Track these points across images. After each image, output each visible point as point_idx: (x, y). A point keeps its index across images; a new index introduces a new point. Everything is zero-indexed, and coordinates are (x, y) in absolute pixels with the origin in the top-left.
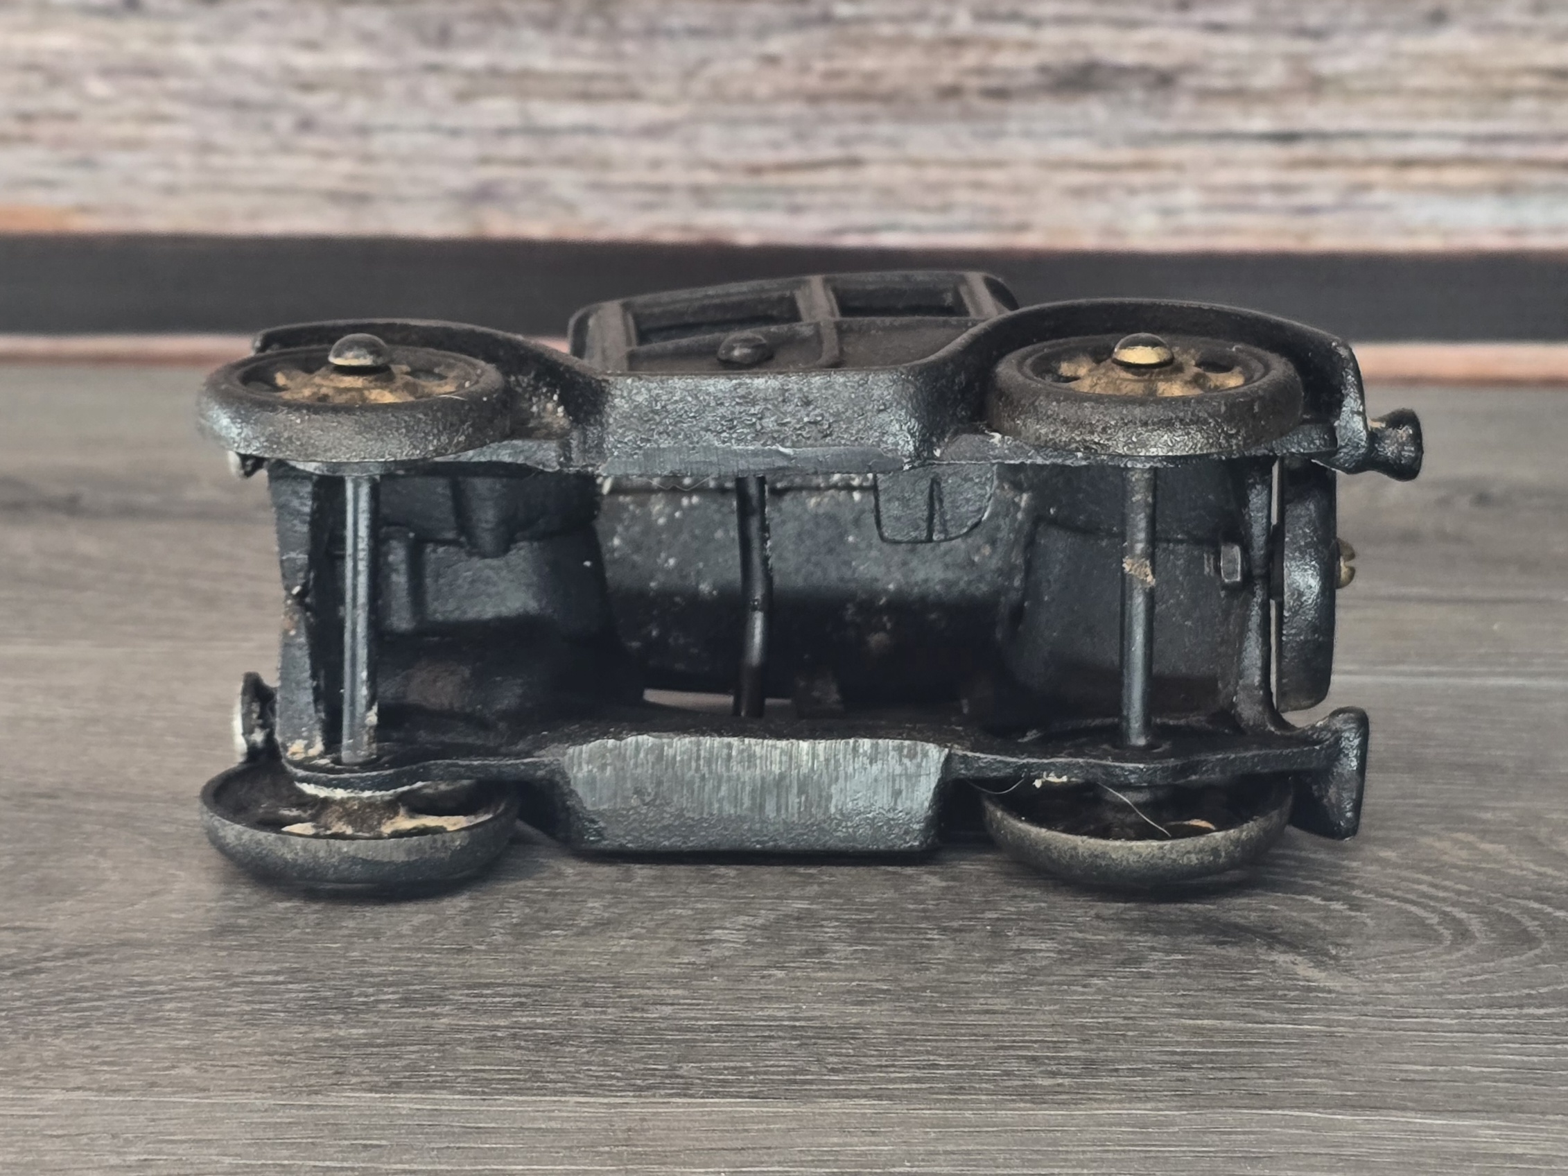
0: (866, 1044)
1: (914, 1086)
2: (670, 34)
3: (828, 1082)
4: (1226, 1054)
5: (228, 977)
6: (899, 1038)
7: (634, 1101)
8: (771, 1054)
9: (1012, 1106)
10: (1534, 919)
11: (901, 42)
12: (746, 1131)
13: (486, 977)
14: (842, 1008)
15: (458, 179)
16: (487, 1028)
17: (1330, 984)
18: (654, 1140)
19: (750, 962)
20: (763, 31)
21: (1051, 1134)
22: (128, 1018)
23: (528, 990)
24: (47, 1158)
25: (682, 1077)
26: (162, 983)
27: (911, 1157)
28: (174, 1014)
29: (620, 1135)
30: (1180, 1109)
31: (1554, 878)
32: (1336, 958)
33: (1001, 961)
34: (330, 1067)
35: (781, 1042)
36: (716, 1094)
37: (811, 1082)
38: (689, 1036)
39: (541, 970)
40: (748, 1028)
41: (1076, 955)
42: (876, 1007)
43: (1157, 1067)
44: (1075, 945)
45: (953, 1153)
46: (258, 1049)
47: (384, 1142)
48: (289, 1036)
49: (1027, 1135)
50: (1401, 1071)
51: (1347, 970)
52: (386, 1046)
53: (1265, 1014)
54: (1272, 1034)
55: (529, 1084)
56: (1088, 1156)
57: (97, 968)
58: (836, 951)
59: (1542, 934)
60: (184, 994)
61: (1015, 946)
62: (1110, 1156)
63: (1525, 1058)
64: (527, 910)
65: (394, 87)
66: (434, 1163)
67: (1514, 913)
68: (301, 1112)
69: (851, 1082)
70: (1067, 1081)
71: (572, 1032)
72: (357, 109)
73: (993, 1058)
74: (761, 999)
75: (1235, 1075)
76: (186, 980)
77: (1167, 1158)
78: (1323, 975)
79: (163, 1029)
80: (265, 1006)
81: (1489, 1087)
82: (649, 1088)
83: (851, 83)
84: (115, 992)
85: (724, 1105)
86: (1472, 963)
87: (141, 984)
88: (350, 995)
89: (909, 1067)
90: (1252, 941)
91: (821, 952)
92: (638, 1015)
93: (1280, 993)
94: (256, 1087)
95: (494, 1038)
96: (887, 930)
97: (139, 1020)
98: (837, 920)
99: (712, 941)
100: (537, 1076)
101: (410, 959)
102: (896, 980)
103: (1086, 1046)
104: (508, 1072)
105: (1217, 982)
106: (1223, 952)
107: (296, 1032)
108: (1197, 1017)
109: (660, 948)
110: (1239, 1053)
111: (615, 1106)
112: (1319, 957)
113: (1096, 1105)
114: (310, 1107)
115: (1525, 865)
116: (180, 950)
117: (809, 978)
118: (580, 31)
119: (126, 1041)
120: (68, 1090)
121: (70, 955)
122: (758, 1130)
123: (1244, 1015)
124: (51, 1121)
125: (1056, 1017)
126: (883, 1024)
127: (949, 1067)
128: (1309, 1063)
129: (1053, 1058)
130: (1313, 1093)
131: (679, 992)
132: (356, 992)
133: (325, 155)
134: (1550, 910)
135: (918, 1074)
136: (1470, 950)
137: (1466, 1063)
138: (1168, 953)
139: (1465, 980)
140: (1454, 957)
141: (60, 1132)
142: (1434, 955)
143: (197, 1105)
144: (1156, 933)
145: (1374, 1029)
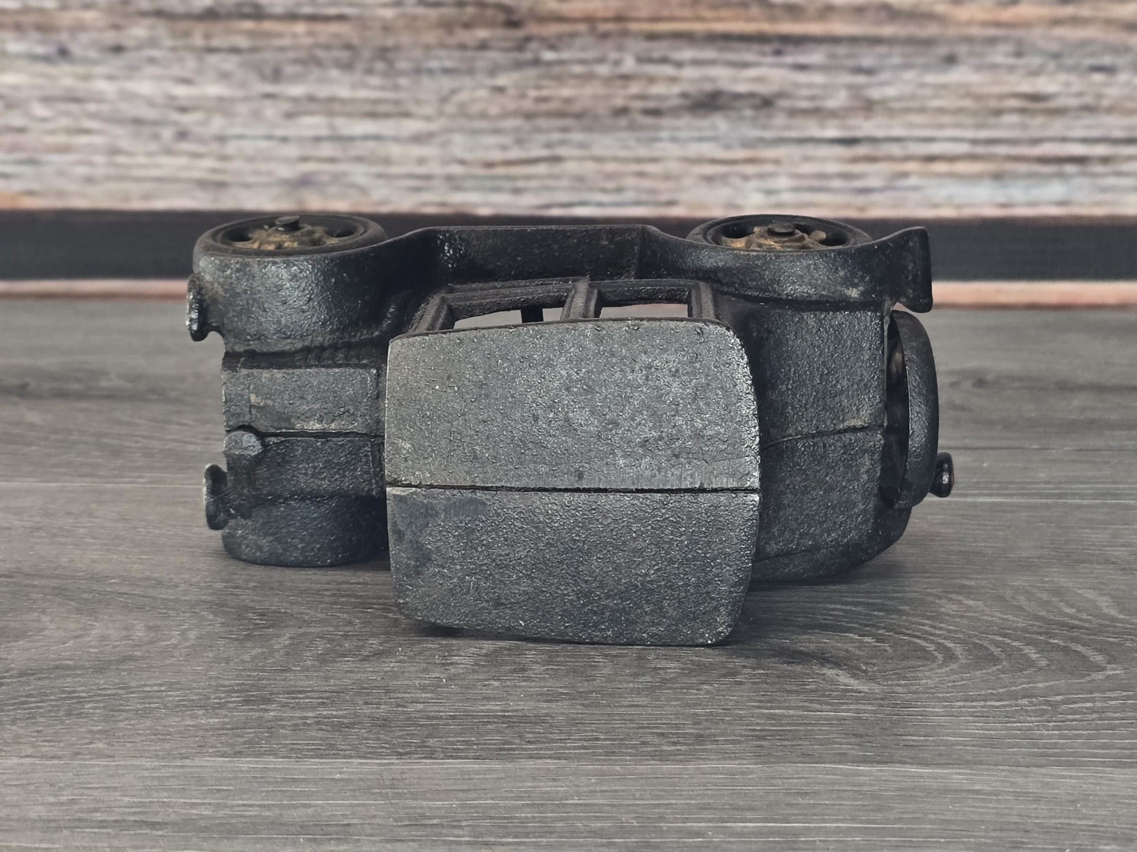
0: (551, 726)
1: (582, 751)
2: (431, 72)
3: (526, 749)
4: (790, 731)
5: (130, 687)
6: (573, 722)
7: (397, 761)
8: (488, 733)
9: (646, 763)
10: (999, 647)
11: (589, 77)
12: (470, 779)
13: (300, 687)
14: (537, 704)
15: (286, 172)
16: (300, 718)
17: (861, 688)
18: (410, 785)
19: (476, 677)
20: (493, 71)
21: (672, 780)
22: (61, 713)
23: (328, 694)
24: (8, 798)
25: (429, 747)
26: (83, 691)
27: (579, 794)
28: (91, 711)
29: (387, 783)
30: (757, 764)
31: (1013, 622)
32: (865, 671)
33: (644, 675)
34: (195, 742)
35: (495, 725)
36: (451, 757)
37: (514, 749)
38: (434, 722)
39: (337, 682)
40: (474, 717)
41: (691, 670)
42: (559, 704)
43: (743, 739)
44: (693, 664)
45: (606, 791)
46: (148, 732)
47: (230, 788)
48: (168, 724)
49: (655, 780)
50: (904, 740)
51: (872, 679)
52: (232, 729)
53: (818, 706)
54: (821, 718)
55: (327, 752)
56: (695, 792)
57: (40, 683)
58: (534, 670)
59: (1003, 656)
60: (99, 698)
61: (653, 666)
62: (710, 792)
63: (986, 732)
64: (328, 646)
65: (242, 109)
66: (264, 800)
67: (985, 644)
68: (176, 770)
69: (541, 749)
70: (683, 748)
71: (356, 720)
72: (217, 124)
73: (635, 733)
74: (482, 699)
75: (794, 743)
76: (100, 690)
77: (746, 794)
78: (856, 682)
79: (85, 720)
80: (153, 706)
81: (961, 750)
82: (407, 753)
83: (554, 105)
84: (52, 697)
85: (455, 764)
86: (955, 674)
87: (69, 692)
88: (209, 698)
89: (580, 740)
90: (810, 661)
91: (524, 670)
92: (400, 709)
93: (827, 693)
94: (146, 754)
95: (305, 724)
96: (568, 657)
97: (69, 714)
98: (535, 650)
99: (451, 664)
100: (332, 747)
101: (249, 676)
102: (574, 687)
103: (697, 727)
104: (314, 744)
105: (786, 686)
106: (791, 668)
107: (173, 721)
108: (771, 708)
109: (416, 669)
110: (798, 730)
111: (384, 765)
112: (854, 671)
113: (701, 762)
114: (182, 767)
115: (995, 614)
116: (96, 672)
117: (515, 686)
118: (370, 71)
119: (59, 727)
120: (21, 757)
121: (21, 675)
122: (478, 779)
123: (802, 707)
124: (9, 776)
125: (678, 709)
126: (563, 714)
127: (606, 740)
128: (844, 736)
129: (676, 734)
130: (845, 754)
131: (429, 695)
132: (212, 697)
133: (196, 156)
134: (1009, 641)
135: (585, 744)
136: (954, 666)
137: (948, 735)
138: (753, 669)
139: (950, 685)
140: (944, 671)
141: (16, 783)
142: (931, 669)
143: (107, 766)
144: (747, 657)
145: (888, 714)
